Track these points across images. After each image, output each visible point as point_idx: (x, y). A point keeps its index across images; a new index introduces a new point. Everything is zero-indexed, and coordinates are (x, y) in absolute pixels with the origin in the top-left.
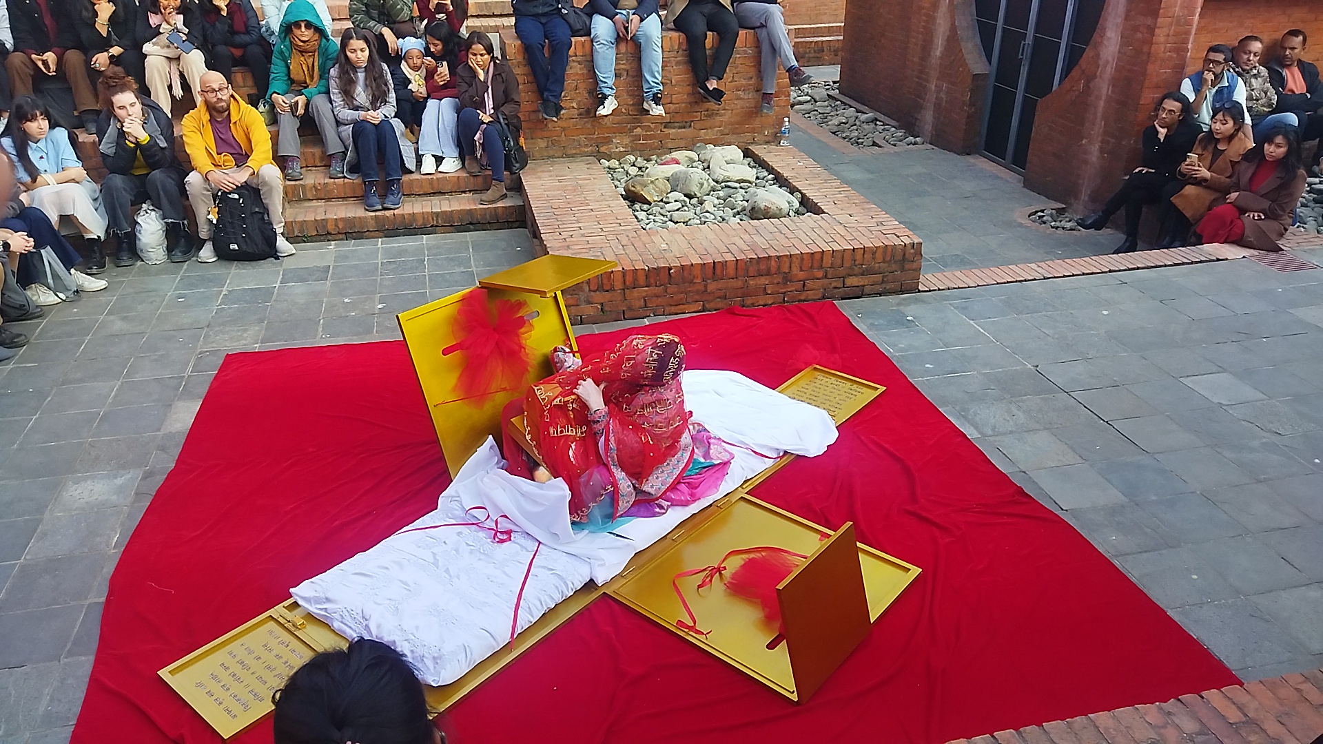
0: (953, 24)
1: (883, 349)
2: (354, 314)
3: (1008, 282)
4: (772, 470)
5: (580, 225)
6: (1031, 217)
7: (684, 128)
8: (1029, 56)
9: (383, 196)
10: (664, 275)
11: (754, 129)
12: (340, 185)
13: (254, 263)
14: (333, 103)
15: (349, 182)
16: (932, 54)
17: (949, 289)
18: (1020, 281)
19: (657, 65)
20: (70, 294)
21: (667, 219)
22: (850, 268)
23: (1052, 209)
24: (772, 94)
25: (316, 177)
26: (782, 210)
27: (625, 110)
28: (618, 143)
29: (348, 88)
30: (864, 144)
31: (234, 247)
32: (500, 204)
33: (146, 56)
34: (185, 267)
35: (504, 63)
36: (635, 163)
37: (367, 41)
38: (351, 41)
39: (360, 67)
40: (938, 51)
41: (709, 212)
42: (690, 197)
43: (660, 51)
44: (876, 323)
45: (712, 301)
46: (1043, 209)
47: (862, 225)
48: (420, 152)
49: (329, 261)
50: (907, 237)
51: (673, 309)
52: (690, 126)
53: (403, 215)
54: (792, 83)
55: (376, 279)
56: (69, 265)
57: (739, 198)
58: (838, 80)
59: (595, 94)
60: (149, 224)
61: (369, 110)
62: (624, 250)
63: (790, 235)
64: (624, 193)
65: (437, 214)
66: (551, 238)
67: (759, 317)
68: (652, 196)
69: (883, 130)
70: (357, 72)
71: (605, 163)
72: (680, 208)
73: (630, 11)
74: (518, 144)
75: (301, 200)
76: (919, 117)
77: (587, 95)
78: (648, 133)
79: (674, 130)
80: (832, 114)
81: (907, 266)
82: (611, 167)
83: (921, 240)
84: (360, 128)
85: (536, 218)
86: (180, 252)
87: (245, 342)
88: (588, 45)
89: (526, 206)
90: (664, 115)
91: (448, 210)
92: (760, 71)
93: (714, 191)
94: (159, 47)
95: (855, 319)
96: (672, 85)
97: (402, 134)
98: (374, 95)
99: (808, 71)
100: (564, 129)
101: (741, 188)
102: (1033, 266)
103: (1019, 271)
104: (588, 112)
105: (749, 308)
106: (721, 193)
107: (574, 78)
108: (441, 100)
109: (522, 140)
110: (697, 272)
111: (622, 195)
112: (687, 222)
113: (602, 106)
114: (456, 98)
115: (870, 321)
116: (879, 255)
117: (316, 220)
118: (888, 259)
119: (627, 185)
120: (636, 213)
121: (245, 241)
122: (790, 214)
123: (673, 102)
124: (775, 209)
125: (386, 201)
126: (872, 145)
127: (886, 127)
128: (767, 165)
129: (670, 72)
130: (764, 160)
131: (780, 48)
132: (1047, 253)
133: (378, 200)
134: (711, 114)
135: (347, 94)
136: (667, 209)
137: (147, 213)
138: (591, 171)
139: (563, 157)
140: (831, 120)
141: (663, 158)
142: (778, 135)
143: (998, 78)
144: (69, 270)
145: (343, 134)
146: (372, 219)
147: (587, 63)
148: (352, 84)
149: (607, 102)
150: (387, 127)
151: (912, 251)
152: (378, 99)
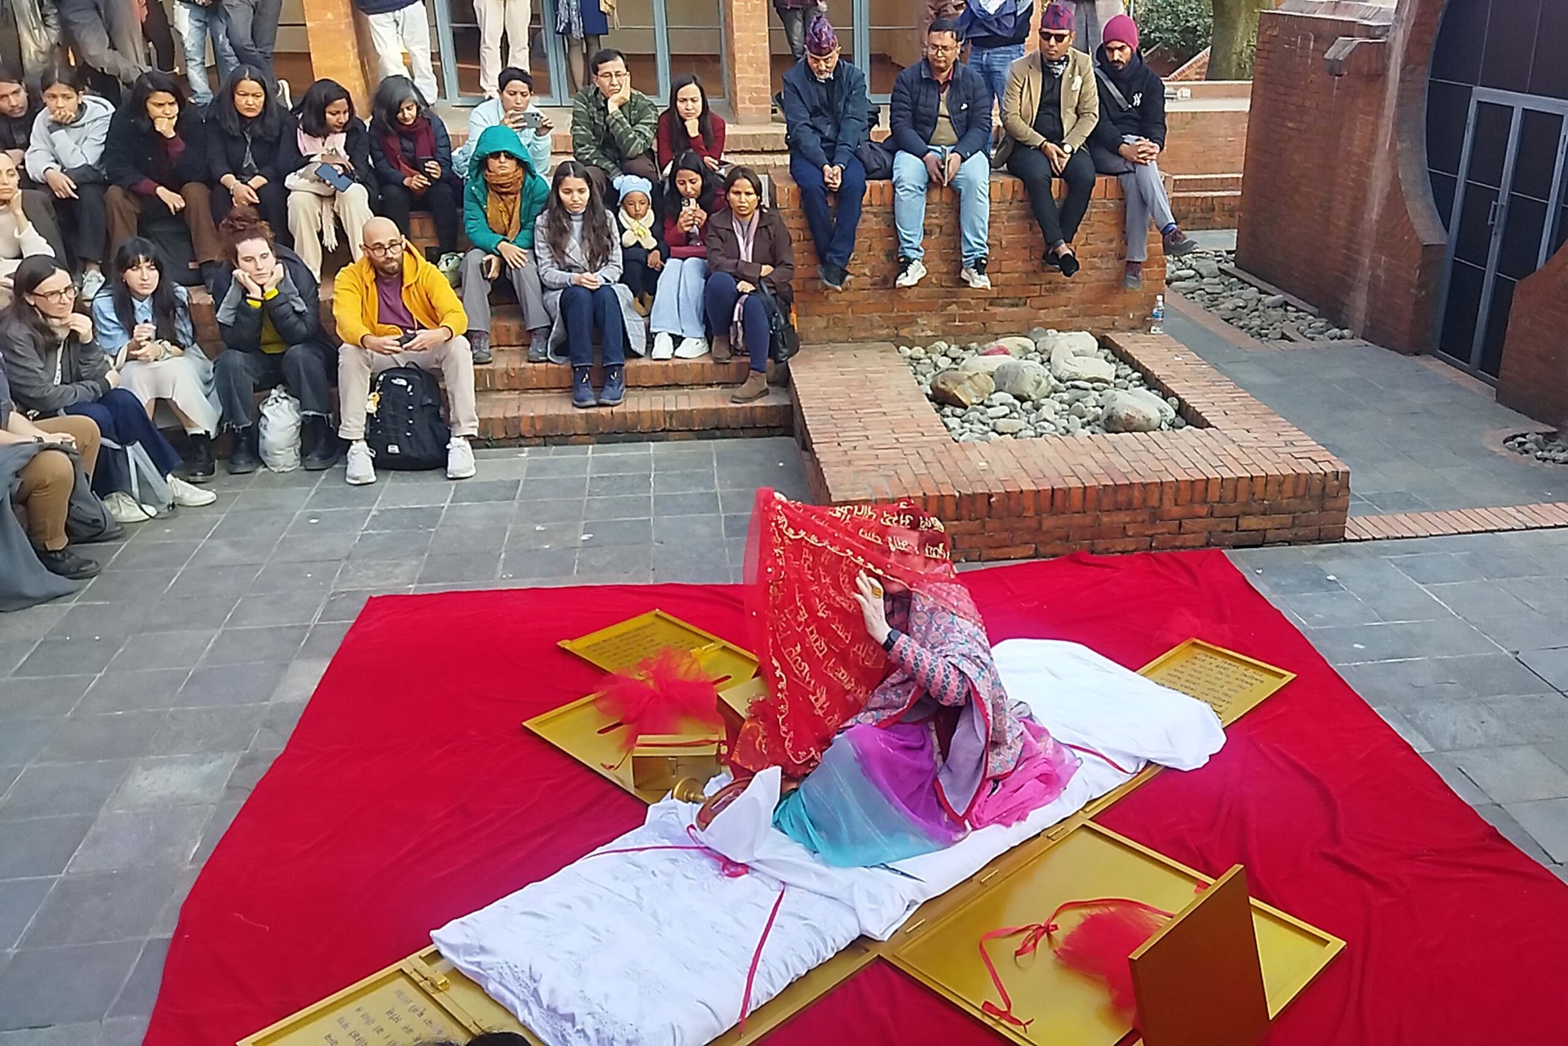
0: (1395, 176)
1: (1293, 620)
2: (547, 547)
3: (1474, 532)
4: (1128, 788)
5: (867, 433)
6: (1507, 444)
7: (1017, 306)
8: (1502, 221)
9: (599, 388)
10: (981, 505)
11: (1114, 309)
12: (541, 371)
13: (417, 474)
14: (539, 260)
15: (554, 368)
16: (1366, 216)
17: (1388, 538)
18: (1492, 531)
19: (982, 220)
20: (163, 509)
21: (989, 429)
22: (1247, 503)
23: (1538, 434)
24: (1139, 263)
25: (509, 360)
26: (1151, 421)
27: (936, 279)
28: (925, 324)
29: (558, 239)
30: (1269, 336)
31: (394, 449)
32: (757, 403)
33: (289, 191)
34: (323, 477)
35: (774, 212)
36: (948, 353)
37: (588, 180)
38: (567, 178)
39: (575, 214)
40: (1374, 211)
41: (1048, 421)
42: (1022, 399)
43: (987, 201)
44: (1283, 583)
45: (1048, 544)
46: (1524, 432)
47: (1262, 444)
48: (652, 330)
49: (520, 475)
50: (1328, 464)
51: (993, 553)
52: (1025, 304)
53: (624, 414)
54: (1167, 250)
55: (582, 501)
56: (164, 467)
57: (1090, 404)
58: (1234, 249)
59: (895, 258)
60: (278, 416)
61: (586, 271)
62: (927, 468)
63: (1161, 455)
64: (930, 392)
65: (671, 414)
66: (826, 450)
67: (1116, 569)
68: (968, 396)
69: (1297, 318)
70: (571, 219)
71: (905, 352)
72: (1007, 415)
73: (947, 149)
74: (787, 321)
75: (487, 390)
76: (1347, 301)
77: (883, 258)
78: (967, 312)
79: (1002, 309)
80: (1225, 294)
81: (1328, 504)
82: (914, 356)
83: (1347, 468)
84: (571, 295)
85: (807, 422)
86: (318, 456)
87: (397, 581)
88: (888, 191)
89: (795, 407)
90: (989, 288)
91: (688, 408)
92: (1124, 232)
93: (1055, 392)
94: (308, 181)
95: (1252, 576)
96: (1002, 248)
97: (629, 305)
98: (592, 252)
99: (1190, 236)
100: (851, 304)
101: (1094, 389)
102: (1510, 510)
103: (1490, 517)
104: (885, 281)
105: (1101, 556)
106: (1066, 396)
107: (866, 235)
108: (684, 259)
109: (793, 315)
110: (1028, 502)
111: (927, 395)
112: (1016, 433)
113: (904, 274)
114: (705, 258)
115: (1275, 579)
116: (1287, 487)
117: (505, 418)
118: (1300, 493)
119: (935, 382)
120: (946, 420)
121: (410, 442)
122: (1162, 427)
123: (1003, 271)
124: (1141, 418)
125: (602, 394)
126: (1281, 339)
127: (1301, 313)
128: (1130, 360)
129: (1000, 230)
130: (1126, 352)
131: (1153, 201)
132: (1530, 494)
133: (592, 393)
134: (1055, 288)
135: (557, 247)
136: (990, 415)
137: (277, 401)
138: (885, 362)
139: (847, 342)
140: (1223, 303)
141: (986, 346)
142: (1149, 319)
143: (1461, 249)
144: (164, 476)
145: (549, 302)
146: (581, 418)
147: (886, 215)
148: (564, 235)
149: (911, 269)
150: (608, 293)
151: (1336, 482)
152: (598, 255)
